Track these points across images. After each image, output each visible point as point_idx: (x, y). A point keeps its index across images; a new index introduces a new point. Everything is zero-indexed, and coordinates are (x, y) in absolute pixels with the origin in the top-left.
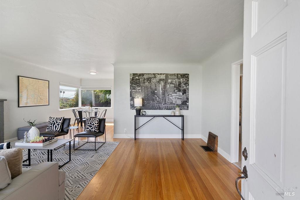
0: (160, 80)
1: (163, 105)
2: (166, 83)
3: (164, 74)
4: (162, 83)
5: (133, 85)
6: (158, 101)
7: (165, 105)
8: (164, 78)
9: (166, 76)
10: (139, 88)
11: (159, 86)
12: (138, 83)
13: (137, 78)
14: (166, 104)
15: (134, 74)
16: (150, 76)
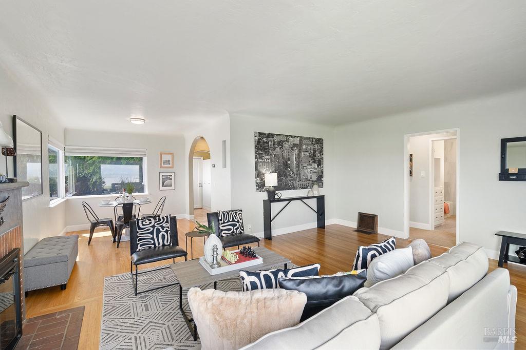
0: (294, 145)
1: (297, 183)
2: (300, 149)
3: (298, 137)
4: (296, 150)
5: (260, 152)
6: (292, 177)
7: (300, 182)
8: (298, 143)
9: (300, 140)
10: (267, 157)
11: (293, 155)
12: (267, 149)
13: (265, 139)
14: (301, 180)
15: (260, 134)
16: (282, 138)
